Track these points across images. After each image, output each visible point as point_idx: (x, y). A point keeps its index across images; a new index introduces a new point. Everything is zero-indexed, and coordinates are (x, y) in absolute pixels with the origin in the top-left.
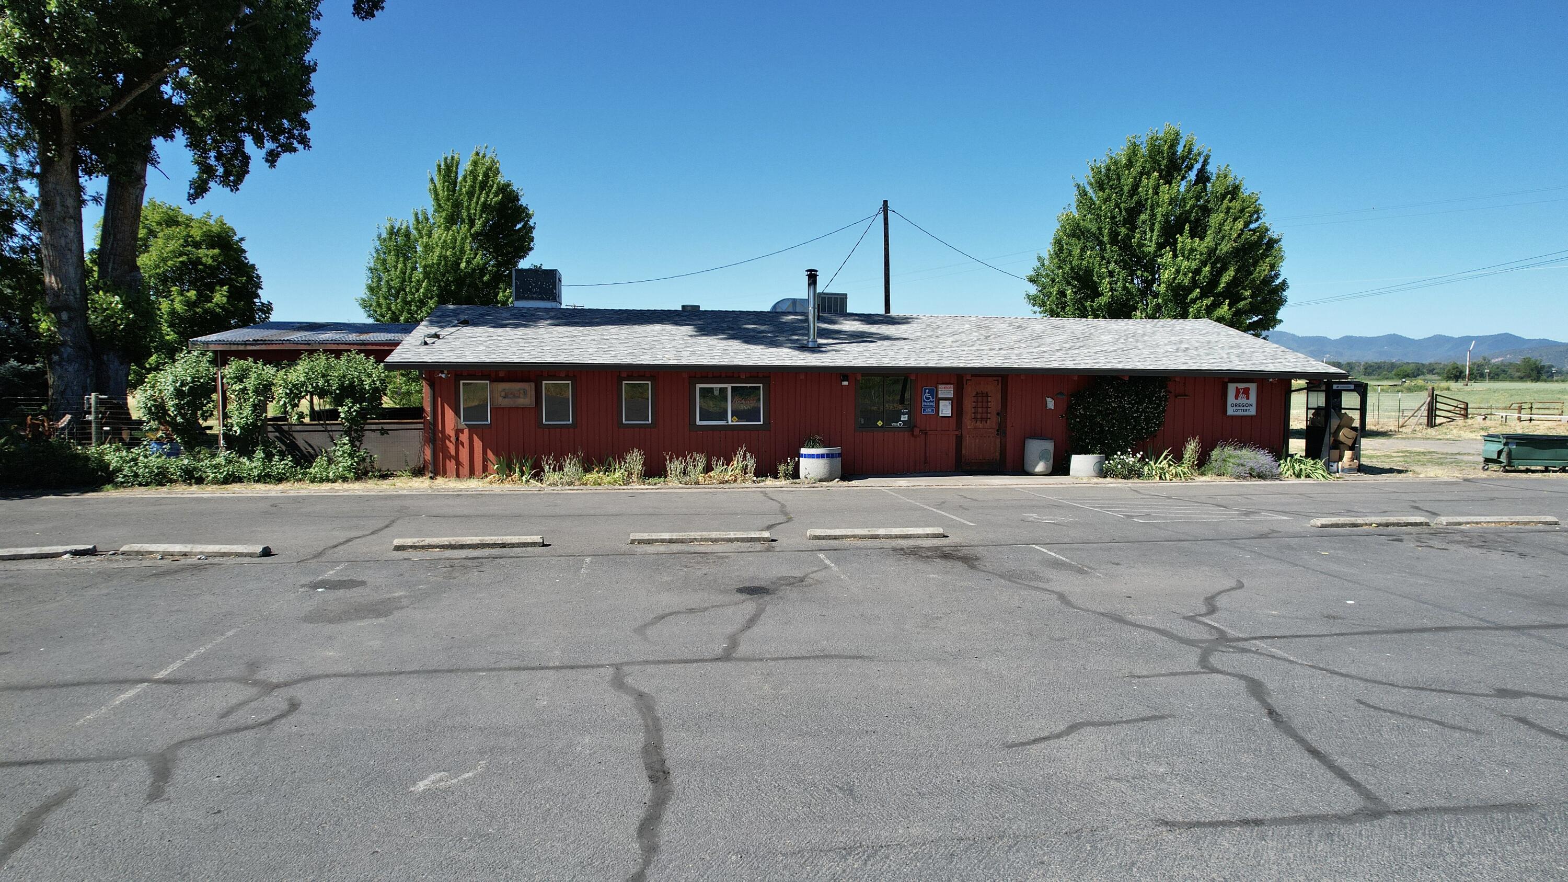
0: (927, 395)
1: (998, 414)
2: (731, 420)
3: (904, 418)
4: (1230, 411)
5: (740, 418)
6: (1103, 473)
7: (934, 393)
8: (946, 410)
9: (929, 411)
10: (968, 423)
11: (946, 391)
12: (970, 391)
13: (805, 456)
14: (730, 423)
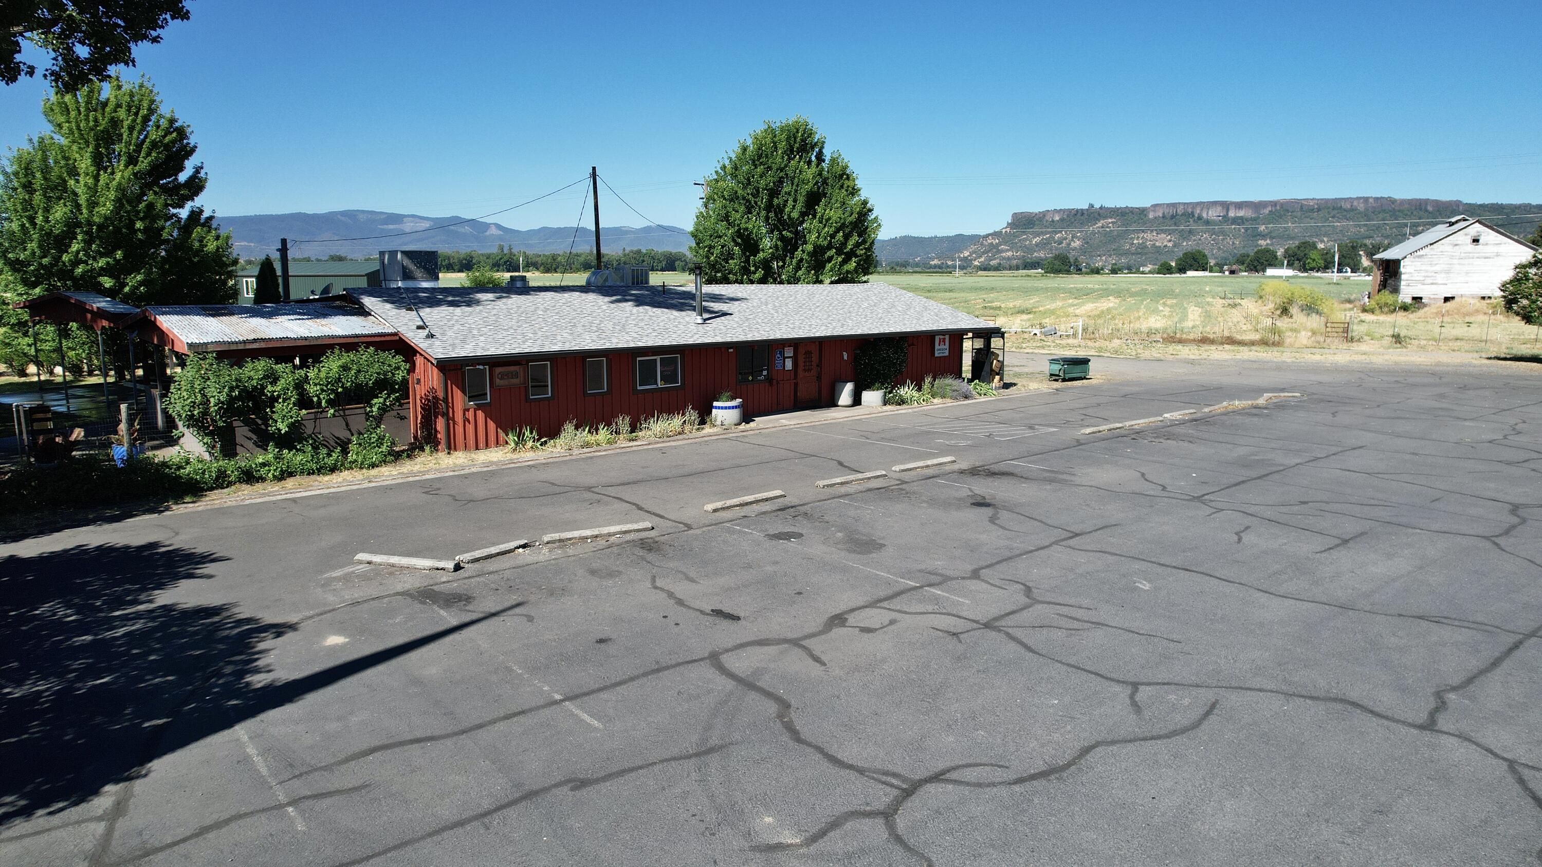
0: (778, 355)
1: (817, 366)
2: (660, 384)
3: (765, 373)
4: (936, 355)
5: (666, 383)
6: (886, 402)
7: (782, 353)
8: (789, 365)
9: (780, 367)
10: (801, 373)
11: (789, 352)
12: (802, 350)
13: (716, 408)
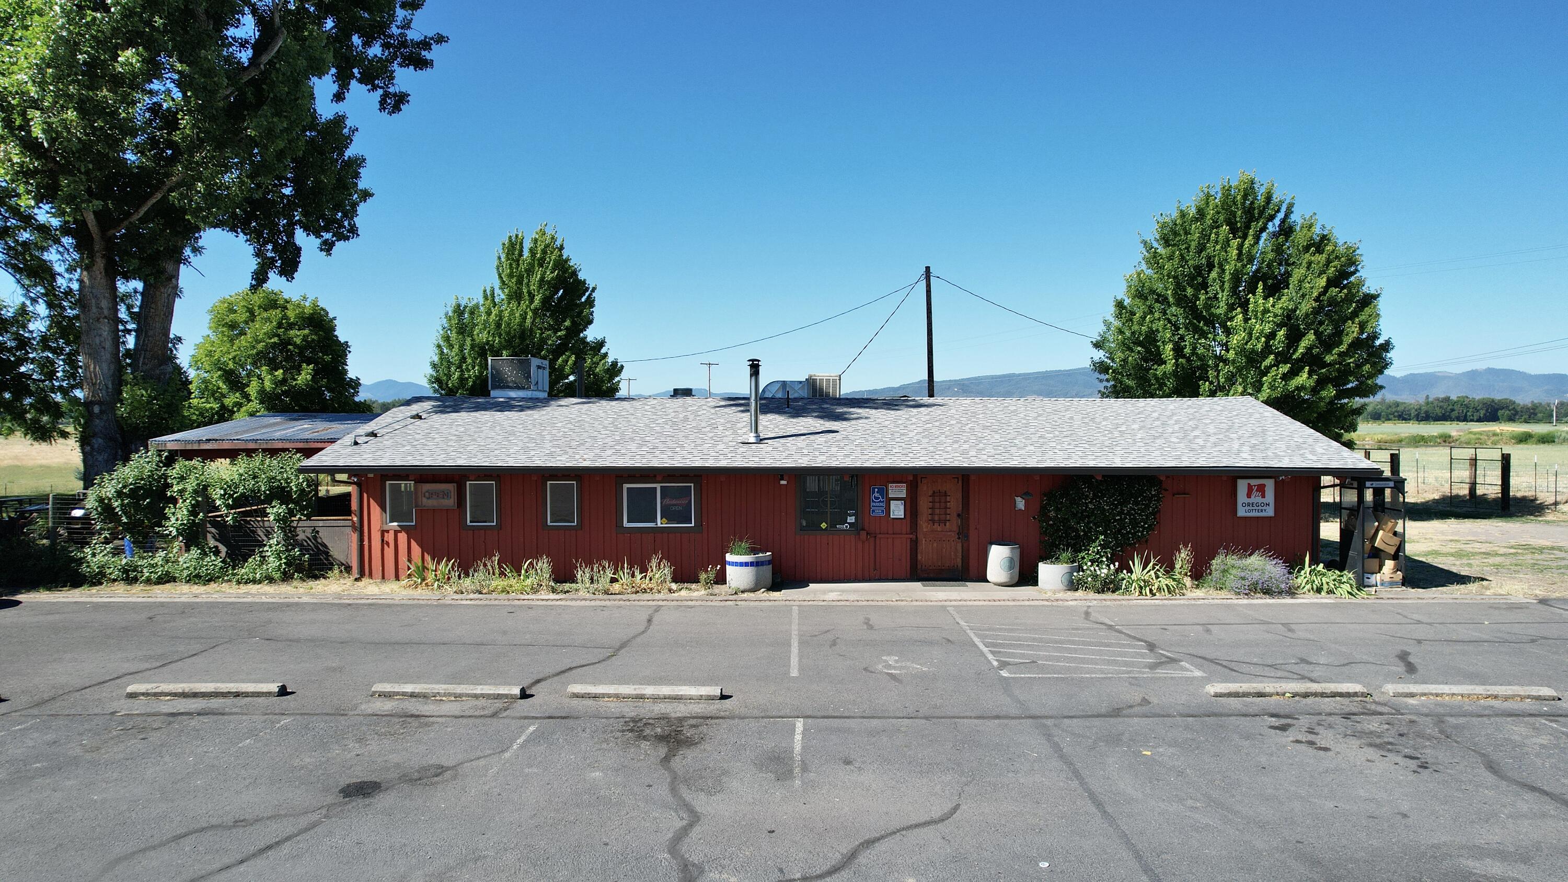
0: (877, 495)
1: (959, 515)
2: (660, 523)
3: (851, 519)
4: (1241, 512)
5: (669, 521)
6: (1073, 586)
7: (884, 492)
8: (898, 510)
9: (878, 512)
10: (924, 526)
11: (898, 491)
12: (925, 490)
13: (730, 563)
14: (659, 525)
